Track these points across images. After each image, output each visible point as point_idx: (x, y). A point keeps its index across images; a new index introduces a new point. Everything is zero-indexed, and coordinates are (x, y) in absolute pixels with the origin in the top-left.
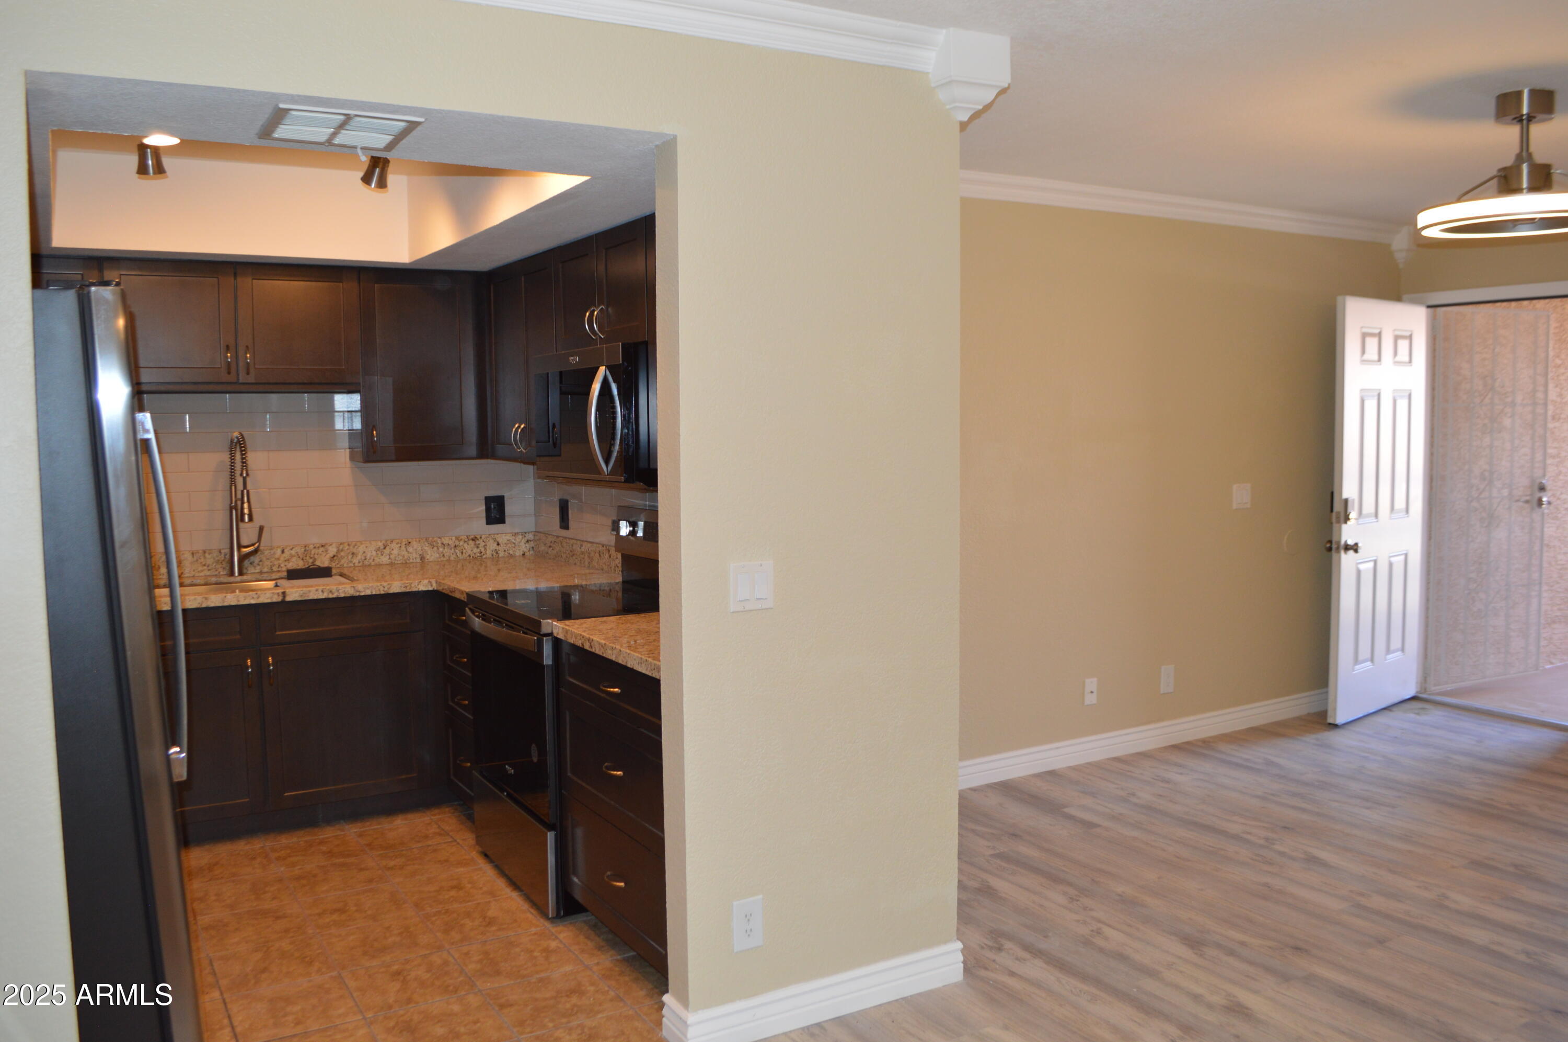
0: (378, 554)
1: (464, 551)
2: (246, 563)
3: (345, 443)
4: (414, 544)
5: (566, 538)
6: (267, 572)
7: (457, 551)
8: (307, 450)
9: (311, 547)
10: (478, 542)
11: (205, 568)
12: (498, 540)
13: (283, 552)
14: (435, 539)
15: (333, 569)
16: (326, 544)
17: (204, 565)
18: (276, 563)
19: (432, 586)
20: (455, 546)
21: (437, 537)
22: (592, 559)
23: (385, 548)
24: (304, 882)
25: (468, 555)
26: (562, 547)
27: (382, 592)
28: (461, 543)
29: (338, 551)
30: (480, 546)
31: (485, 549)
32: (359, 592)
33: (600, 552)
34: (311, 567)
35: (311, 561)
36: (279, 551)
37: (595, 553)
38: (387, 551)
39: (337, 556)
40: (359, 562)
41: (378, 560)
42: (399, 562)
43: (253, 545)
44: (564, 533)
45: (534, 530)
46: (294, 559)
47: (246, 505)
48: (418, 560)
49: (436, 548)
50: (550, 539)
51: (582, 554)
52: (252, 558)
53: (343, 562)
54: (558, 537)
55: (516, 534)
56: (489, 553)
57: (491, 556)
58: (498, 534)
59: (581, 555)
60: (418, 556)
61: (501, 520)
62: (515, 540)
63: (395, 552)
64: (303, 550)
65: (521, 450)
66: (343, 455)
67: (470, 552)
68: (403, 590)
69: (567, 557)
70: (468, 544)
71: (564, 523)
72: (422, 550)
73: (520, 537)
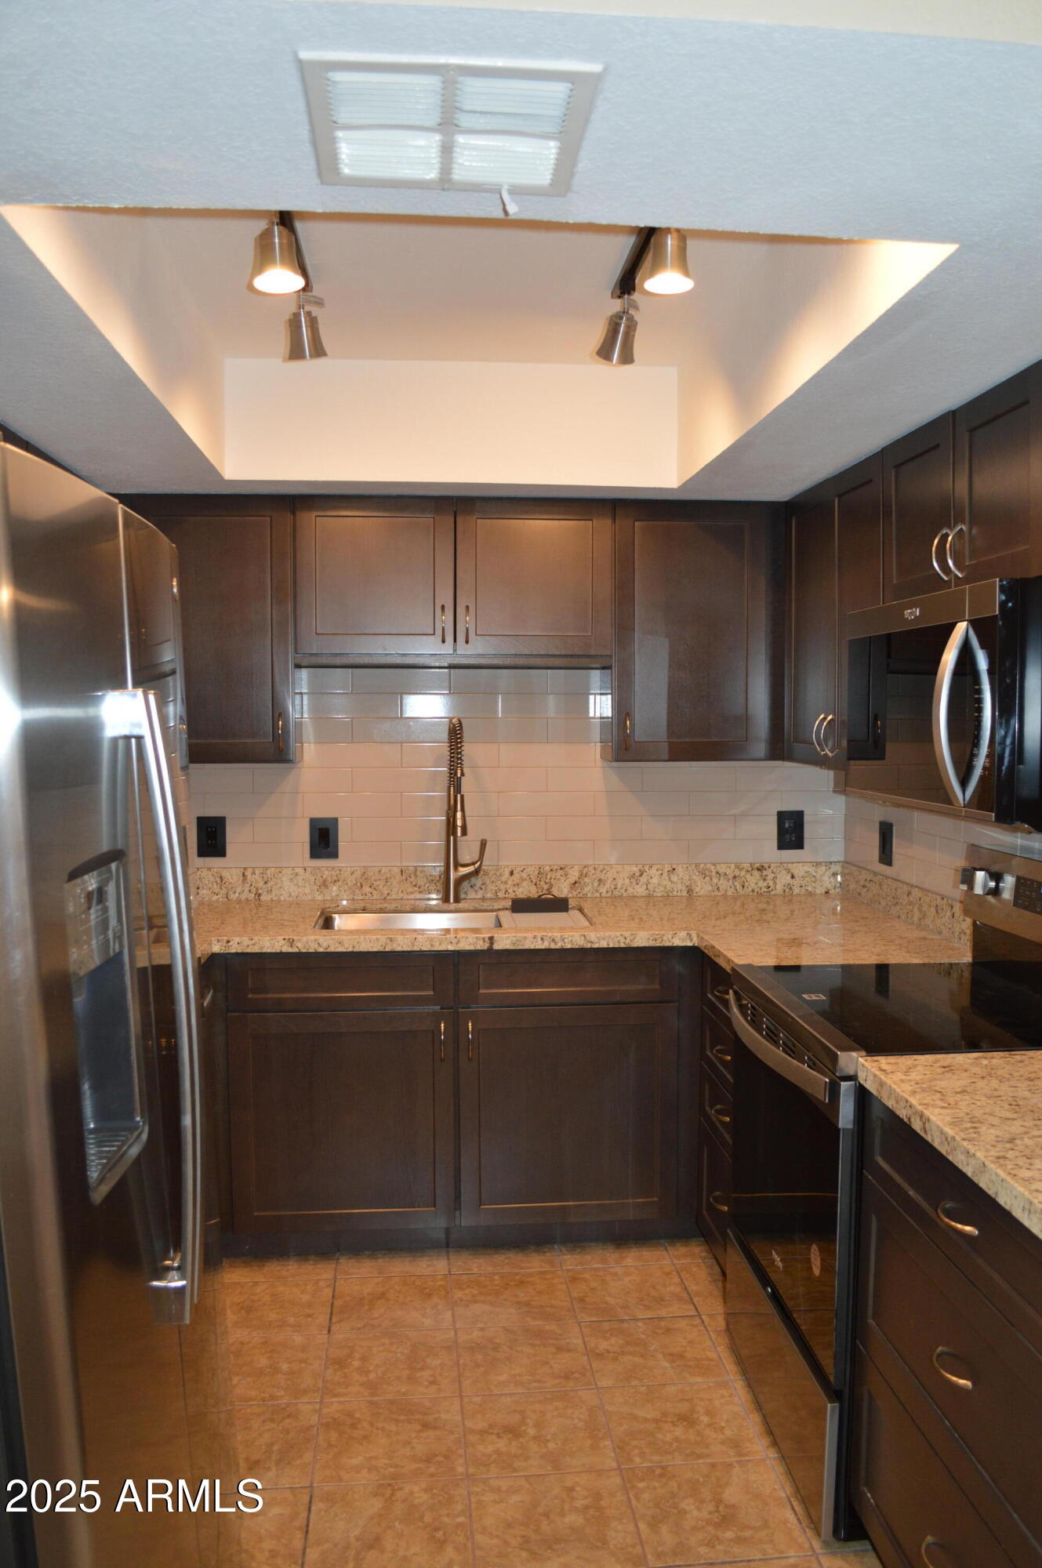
0: (631, 882)
1: (746, 884)
2: (465, 885)
3: (596, 734)
4: (680, 870)
5: (887, 877)
6: (491, 899)
7: (736, 883)
8: (548, 742)
9: (548, 868)
10: (765, 873)
11: (416, 889)
12: (793, 871)
13: (512, 873)
14: (708, 866)
15: (570, 900)
16: (567, 866)
17: (415, 886)
18: (503, 887)
19: (691, 940)
20: (735, 877)
21: (710, 863)
22: (925, 914)
23: (641, 875)
24: (479, 1357)
25: (751, 889)
26: (881, 889)
27: (623, 945)
28: (743, 873)
29: (581, 875)
30: (768, 878)
31: (775, 883)
32: (591, 942)
33: (937, 906)
34: (543, 897)
35: (546, 887)
36: (507, 873)
37: (930, 906)
38: (643, 879)
39: (580, 883)
40: (607, 892)
41: (632, 891)
42: (659, 895)
43: (474, 864)
44: (883, 868)
45: (842, 859)
46: (525, 884)
47: (459, 815)
48: (685, 893)
49: (708, 879)
50: (865, 875)
51: (910, 905)
52: (473, 879)
53: (586, 889)
54: (875, 874)
55: (818, 864)
56: (779, 887)
57: (782, 893)
58: (793, 863)
59: (908, 907)
60: (684, 888)
61: (798, 844)
62: (816, 872)
63: (655, 880)
64: (537, 872)
65: (826, 753)
66: (594, 751)
67: (753, 885)
68: (651, 943)
69: (887, 905)
70: (751, 875)
71: (886, 856)
72: (690, 880)
73: (824, 868)
